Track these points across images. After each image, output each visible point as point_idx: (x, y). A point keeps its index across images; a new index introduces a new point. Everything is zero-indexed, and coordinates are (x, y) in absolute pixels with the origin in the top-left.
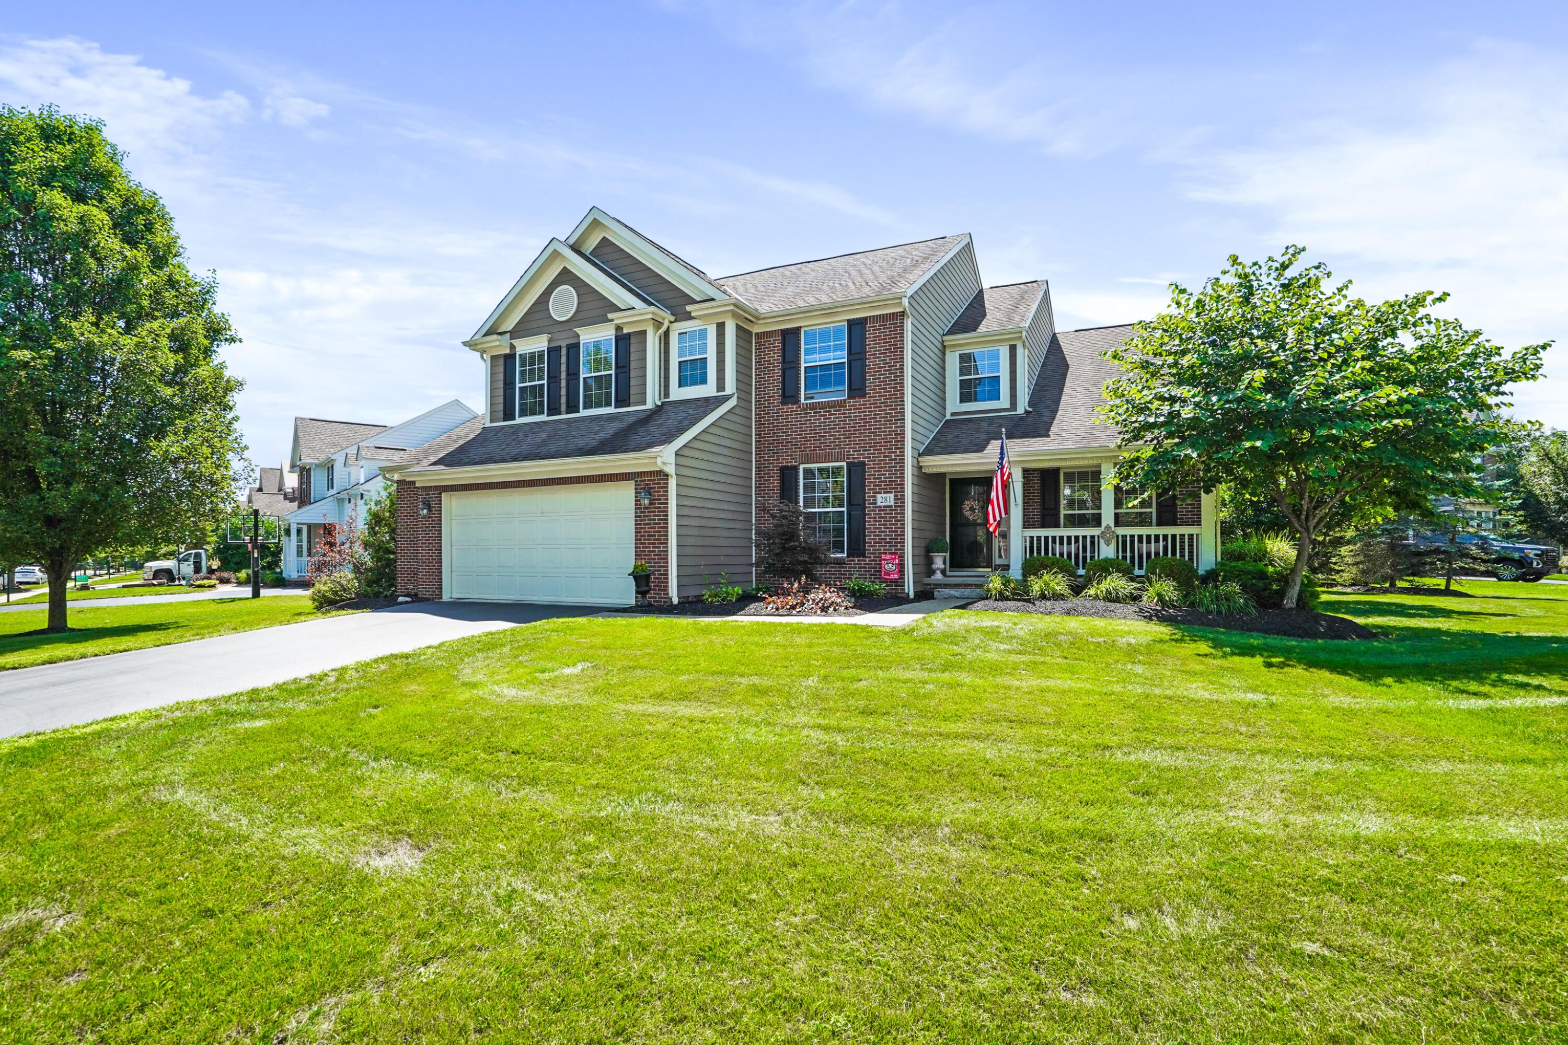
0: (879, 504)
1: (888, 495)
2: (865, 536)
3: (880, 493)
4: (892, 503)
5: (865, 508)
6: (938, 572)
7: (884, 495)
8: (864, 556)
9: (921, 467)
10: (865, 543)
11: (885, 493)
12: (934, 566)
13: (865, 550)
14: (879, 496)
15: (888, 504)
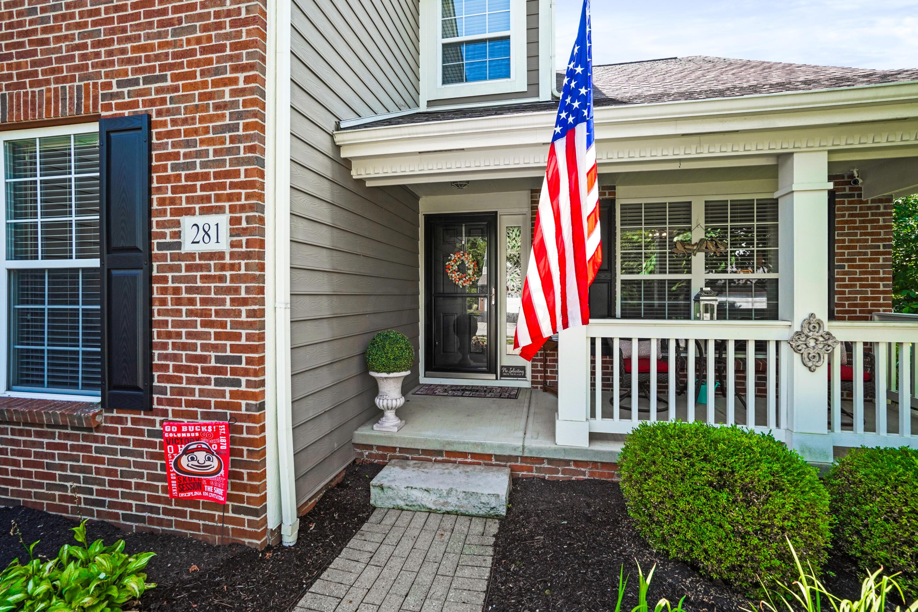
0: (187, 247)
1: (212, 219)
2: (150, 346)
3: (189, 212)
4: (224, 246)
5: (150, 258)
6: (390, 415)
7: (201, 220)
8: (149, 410)
9: (347, 164)
10: (150, 367)
11: (205, 211)
12: (380, 402)
13: (151, 390)
14: (187, 221)
15: (212, 247)
